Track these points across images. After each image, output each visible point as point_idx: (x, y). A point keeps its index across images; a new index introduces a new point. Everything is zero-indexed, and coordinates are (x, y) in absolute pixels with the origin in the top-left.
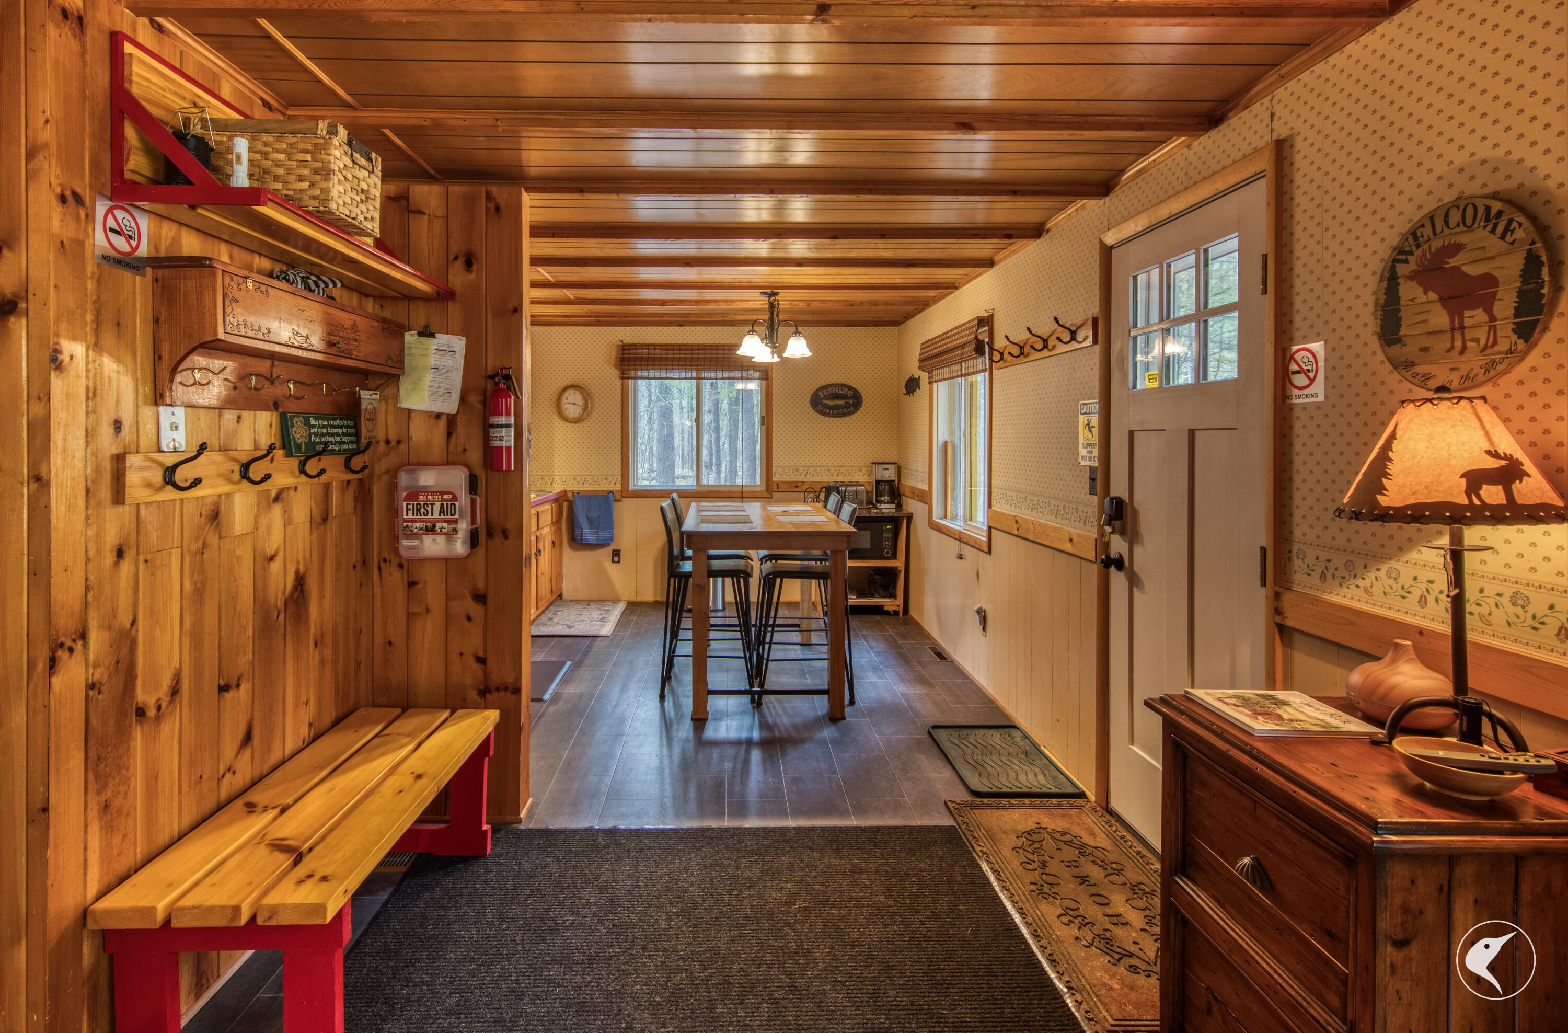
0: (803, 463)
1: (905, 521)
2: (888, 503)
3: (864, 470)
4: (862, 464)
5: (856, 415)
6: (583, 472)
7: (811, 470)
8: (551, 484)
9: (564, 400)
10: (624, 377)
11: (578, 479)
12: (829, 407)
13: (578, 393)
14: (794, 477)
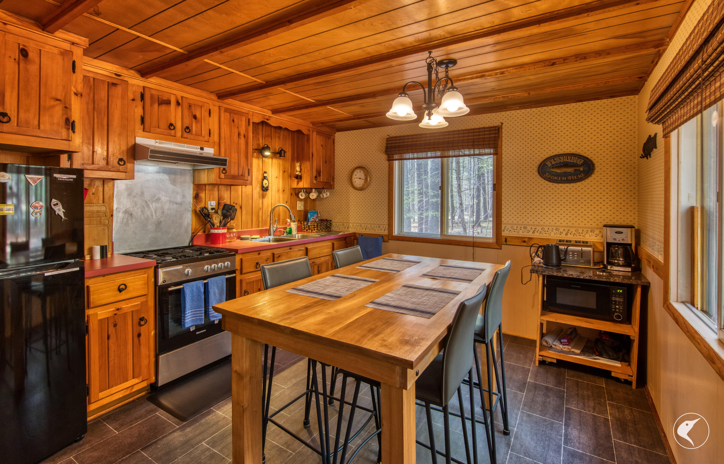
0: (531, 223)
1: (639, 290)
2: (623, 266)
3: (597, 232)
4: (594, 225)
5: (588, 181)
6: (366, 222)
7: (539, 228)
8: (348, 228)
9: (354, 176)
10: (390, 160)
11: (363, 226)
12: (557, 175)
13: (362, 172)
14: (522, 234)
